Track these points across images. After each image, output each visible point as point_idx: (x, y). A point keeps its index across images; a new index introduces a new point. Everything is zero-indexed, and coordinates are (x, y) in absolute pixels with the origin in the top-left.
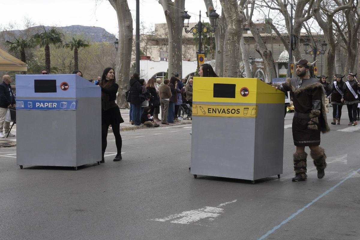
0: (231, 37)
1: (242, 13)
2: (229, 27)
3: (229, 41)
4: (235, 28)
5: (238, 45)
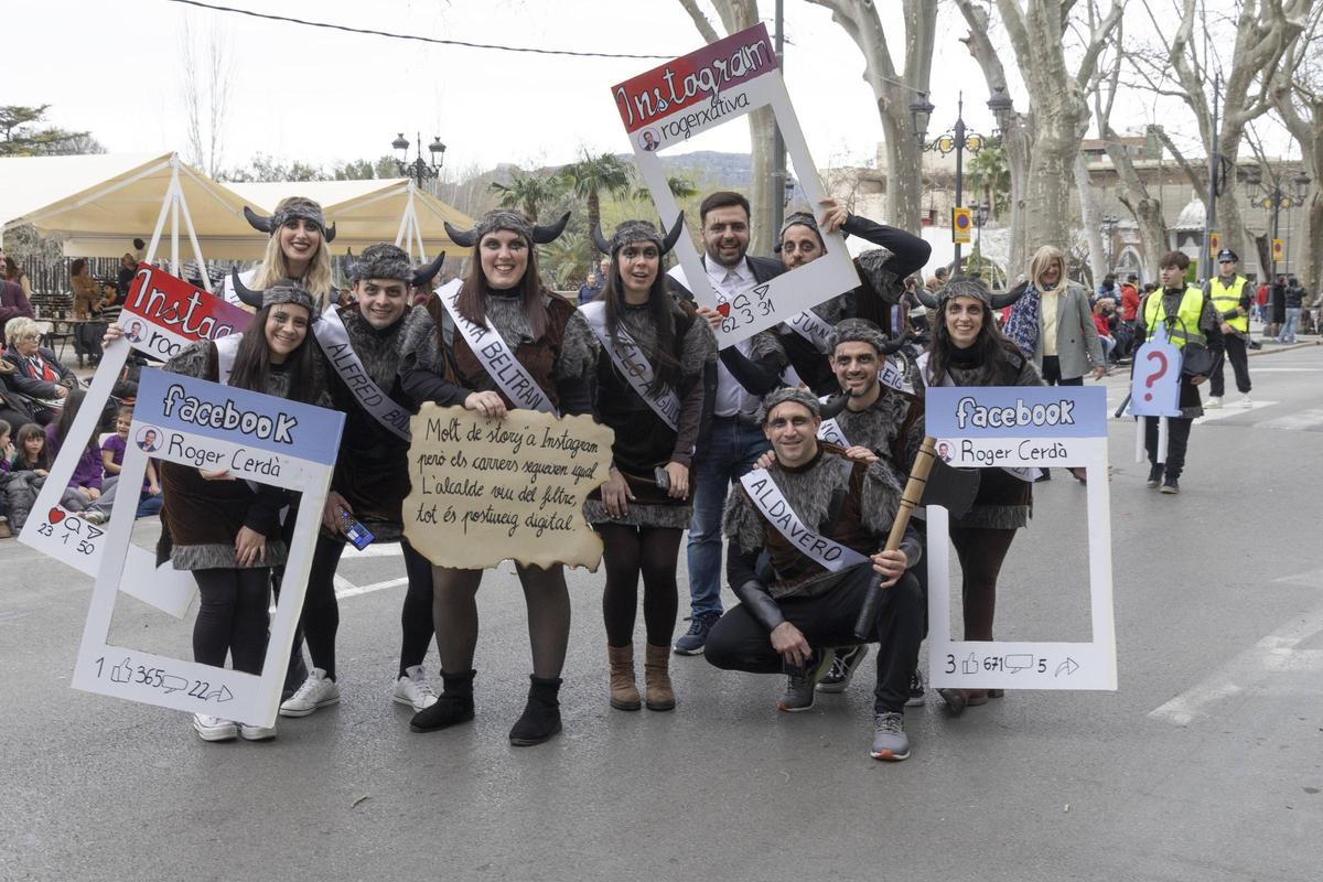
0: (1048, 162)
2: (1043, 134)
3: (1042, 173)
4: (1057, 137)
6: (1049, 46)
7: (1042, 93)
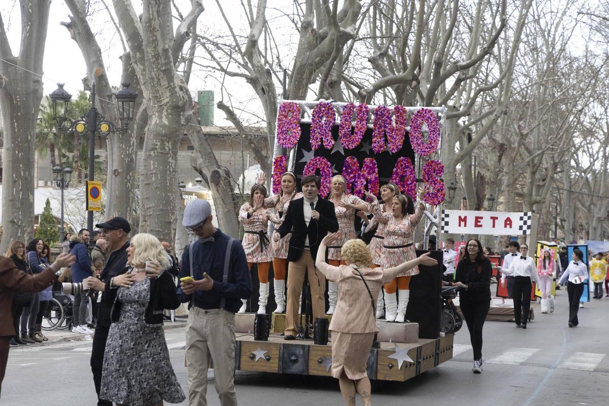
0: (159, 144)
1: (184, 90)
2: (154, 120)
3: (154, 152)
4: (167, 123)
5: (174, 162)
6: (160, 48)
7: (154, 86)
